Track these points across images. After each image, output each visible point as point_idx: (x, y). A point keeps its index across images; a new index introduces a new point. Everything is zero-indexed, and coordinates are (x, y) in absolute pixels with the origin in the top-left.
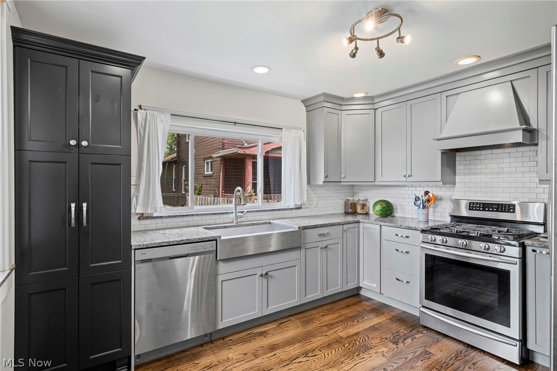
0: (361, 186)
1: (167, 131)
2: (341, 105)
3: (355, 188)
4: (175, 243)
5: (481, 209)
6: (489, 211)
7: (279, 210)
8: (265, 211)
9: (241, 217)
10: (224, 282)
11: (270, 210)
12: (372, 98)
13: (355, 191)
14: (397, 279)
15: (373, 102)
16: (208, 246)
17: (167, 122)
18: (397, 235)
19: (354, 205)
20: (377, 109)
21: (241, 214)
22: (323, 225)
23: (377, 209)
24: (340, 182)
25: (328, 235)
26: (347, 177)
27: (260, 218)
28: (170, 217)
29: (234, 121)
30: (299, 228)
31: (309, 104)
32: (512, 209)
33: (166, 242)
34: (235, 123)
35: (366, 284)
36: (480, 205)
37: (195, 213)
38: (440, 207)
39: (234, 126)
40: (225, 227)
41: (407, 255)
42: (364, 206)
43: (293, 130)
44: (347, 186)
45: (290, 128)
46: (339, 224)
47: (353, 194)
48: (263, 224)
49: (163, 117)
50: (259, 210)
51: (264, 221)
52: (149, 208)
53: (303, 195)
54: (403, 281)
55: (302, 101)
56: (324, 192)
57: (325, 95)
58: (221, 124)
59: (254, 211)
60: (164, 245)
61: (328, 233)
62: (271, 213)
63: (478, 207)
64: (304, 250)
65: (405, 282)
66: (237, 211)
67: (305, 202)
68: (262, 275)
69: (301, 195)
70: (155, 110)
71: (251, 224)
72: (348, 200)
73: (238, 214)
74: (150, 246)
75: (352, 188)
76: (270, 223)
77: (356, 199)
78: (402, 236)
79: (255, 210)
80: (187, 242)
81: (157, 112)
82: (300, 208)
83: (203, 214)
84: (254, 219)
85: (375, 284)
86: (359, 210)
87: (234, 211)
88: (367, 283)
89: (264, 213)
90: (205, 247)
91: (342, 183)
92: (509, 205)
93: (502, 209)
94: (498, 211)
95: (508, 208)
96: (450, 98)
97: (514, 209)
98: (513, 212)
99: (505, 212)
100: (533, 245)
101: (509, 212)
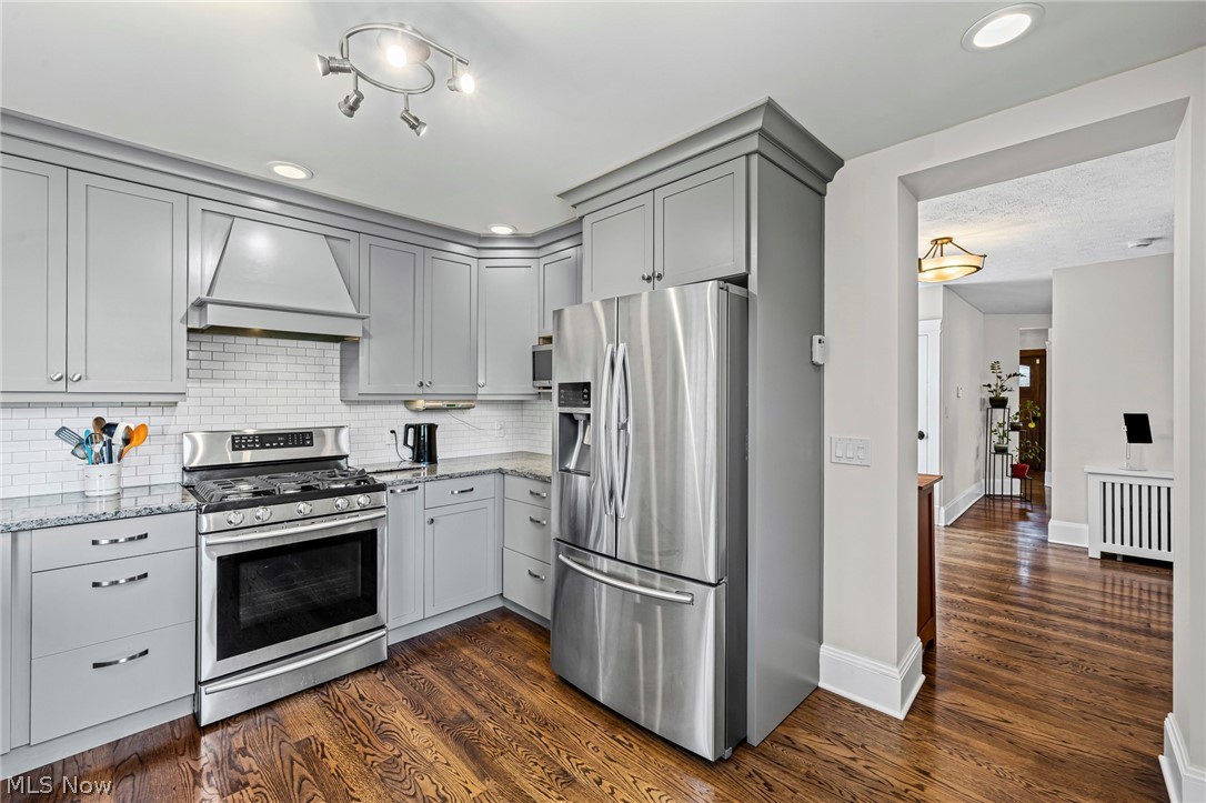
5: (257, 446)
6: (272, 447)
14: (96, 666)
18: (95, 542)
32: (308, 440)
36: (254, 439)
38: (137, 453)
41: (144, 582)
54: (118, 662)
63: (250, 443)
65: (123, 660)
78: (115, 541)
92: (303, 433)
93: (293, 441)
94: (286, 446)
95: (302, 438)
96: (208, 215)
97: (311, 439)
98: (312, 445)
99: (298, 445)
100: (393, 484)
101: (304, 445)
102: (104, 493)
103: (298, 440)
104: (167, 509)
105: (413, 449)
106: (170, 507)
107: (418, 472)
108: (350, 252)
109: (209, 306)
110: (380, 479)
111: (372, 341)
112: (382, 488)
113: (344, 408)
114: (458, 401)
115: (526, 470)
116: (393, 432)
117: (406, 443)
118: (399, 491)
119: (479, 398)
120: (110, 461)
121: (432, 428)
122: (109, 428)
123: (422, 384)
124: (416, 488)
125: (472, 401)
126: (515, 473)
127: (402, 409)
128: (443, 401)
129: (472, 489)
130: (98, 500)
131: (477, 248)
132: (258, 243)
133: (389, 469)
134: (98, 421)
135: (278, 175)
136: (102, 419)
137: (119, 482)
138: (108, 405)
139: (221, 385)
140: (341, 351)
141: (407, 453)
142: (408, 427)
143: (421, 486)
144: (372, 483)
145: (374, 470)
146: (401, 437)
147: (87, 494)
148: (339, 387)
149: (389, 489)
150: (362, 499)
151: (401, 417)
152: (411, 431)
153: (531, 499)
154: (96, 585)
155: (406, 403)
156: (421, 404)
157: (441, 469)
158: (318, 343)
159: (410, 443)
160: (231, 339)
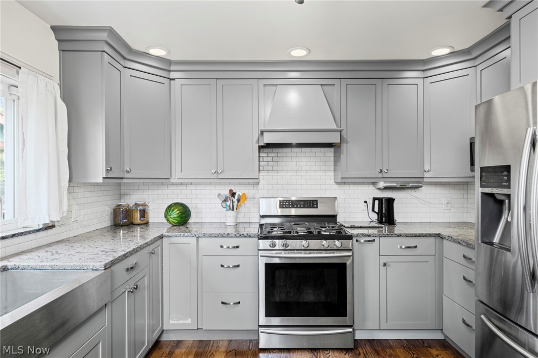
0: (134, 184)
2: (125, 58)
3: (123, 188)
5: (291, 206)
6: (297, 207)
7: (13, 236)
12: (170, 62)
13: (122, 192)
14: (223, 303)
15: (168, 69)
18: (222, 247)
19: (128, 213)
20: (174, 79)
22: (132, 251)
23: (175, 216)
24: (123, 178)
26: (132, 172)
31: (63, 36)
32: (315, 204)
35: (177, 324)
36: (289, 202)
38: (243, 207)
41: (238, 269)
42: (143, 213)
46: (147, 245)
47: (121, 196)
54: (230, 304)
55: (53, 29)
63: (287, 205)
64: (110, 305)
65: (232, 304)
72: (120, 205)
75: (118, 187)
78: (228, 247)
82: (53, 227)
85: (190, 320)
88: (176, 322)
92: (313, 201)
93: (307, 205)
94: (304, 207)
95: (312, 203)
96: (267, 87)
97: (317, 204)
98: (317, 207)
99: (310, 207)
100: (358, 236)
101: (313, 207)
102: (231, 224)
103: (310, 204)
104: (246, 235)
105: (378, 214)
106: (247, 234)
107: (381, 229)
108: (334, 92)
109: (264, 133)
110: (350, 232)
111: (348, 144)
112: (350, 237)
113: (337, 187)
114: (409, 182)
115: (460, 238)
116: (366, 202)
117: (373, 210)
118: (362, 241)
119: (426, 180)
120: (233, 210)
121: (390, 201)
122: (233, 194)
123: (381, 171)
124: (374, 240)
125: (420, 182)
126: (451, 239)
127: (371, 187)
128: (397, 182)
129: (416, 247)
130: (229, 227)
131: (423, 71)
132: (293, 97)
133: (359, 225)
134: (231, 191)
135: (293, 56)
136: (232, 190)
137: (236, 220)
138: (234, 184)
139: (277, 174)
140: (334, 152)
141: (375, 217)
142: (374, 199)
143: (377, 239)
144: (344, 234)
145: (350, 226)
146: (370, 206)
147: (227, 224)
148: (333, 174)
149: (355, 239)
150: (338, 243)
151: (371, 192)
152: (377, 202)
153: (463, 261)
154: (222, 266)
155: (374, 183)
156: (382, 184)
157: (398, 230)
158: (312, 149)
159: (376, 210)
160: (280, 150)
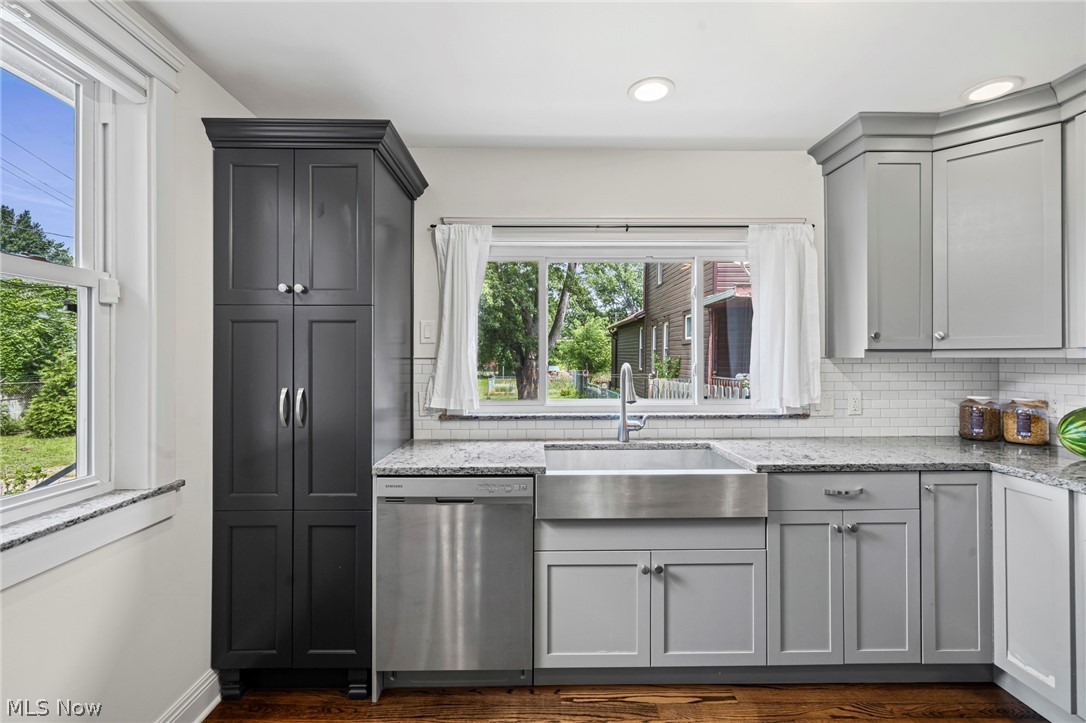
0: (1022, 361)
1: (486, 259)
2: (931, 136)
3: (1003, 368)
4: (448, 473)
7: (740, 417)
8: (700, 417)
9: (638, 428)
10: (554, 569)
11: (715, 417)
12: (1049, 89)
13: (1002, 376)
15: (1052, 103)
16: (516, 487)
17: (486, 240)
19: (992, 418)
20: (1071, 119)
21: (637, 422)
22: (842, 467)
23: (1075, 436)
24: (931, 350)
25: (862, 496)
26: (951, 338)
27: (690, 433)
28: (491, 418)
29: (624, 222)
30: (760, 469)
31: (829, 155)
33: (432, 469)
34: (627, 227)
37: (541, 415)
39: (626, 235)
40: (596, 447)
42: (1030, 421)
43: (778, 226)
44: (972, 361)
45: (769, 223)
46: (903, 469)
47: (998, 385)
48: (689, 447)
49: (478, 234)
50: (686, 414)
51: (692, 442)
52: (452, 401)
53: (808, 384)
55: (811, 152)
56: (884, 377)
57: (864, 117)
58: (596, 232)
59: (674, 417)
60: (427, 473)
61: (861, 491)
62: (719, 423)
64: (777, 528)
66: (628, 414)
67: (818, 402)
68: (646, 571)
69: (803, 384)
70: (466, 223)
71: (659, 445)
72: (971, 401)
73: (629, 422)
74: (402, 472)
75: (993, 368)
76: (708, 447)
77: (1003, 398)
79: (676, 414)
80: (472, 472)
81: (467, 226)
82: (805, 416)
83: (557, 418)
84: (674, 436)
85: (1054, 680)
86: (1011, 430)
87: (620, 414)
88: (1019, 663)
89: (701, 423)
90: (509, 488)
91: (935, 355)
